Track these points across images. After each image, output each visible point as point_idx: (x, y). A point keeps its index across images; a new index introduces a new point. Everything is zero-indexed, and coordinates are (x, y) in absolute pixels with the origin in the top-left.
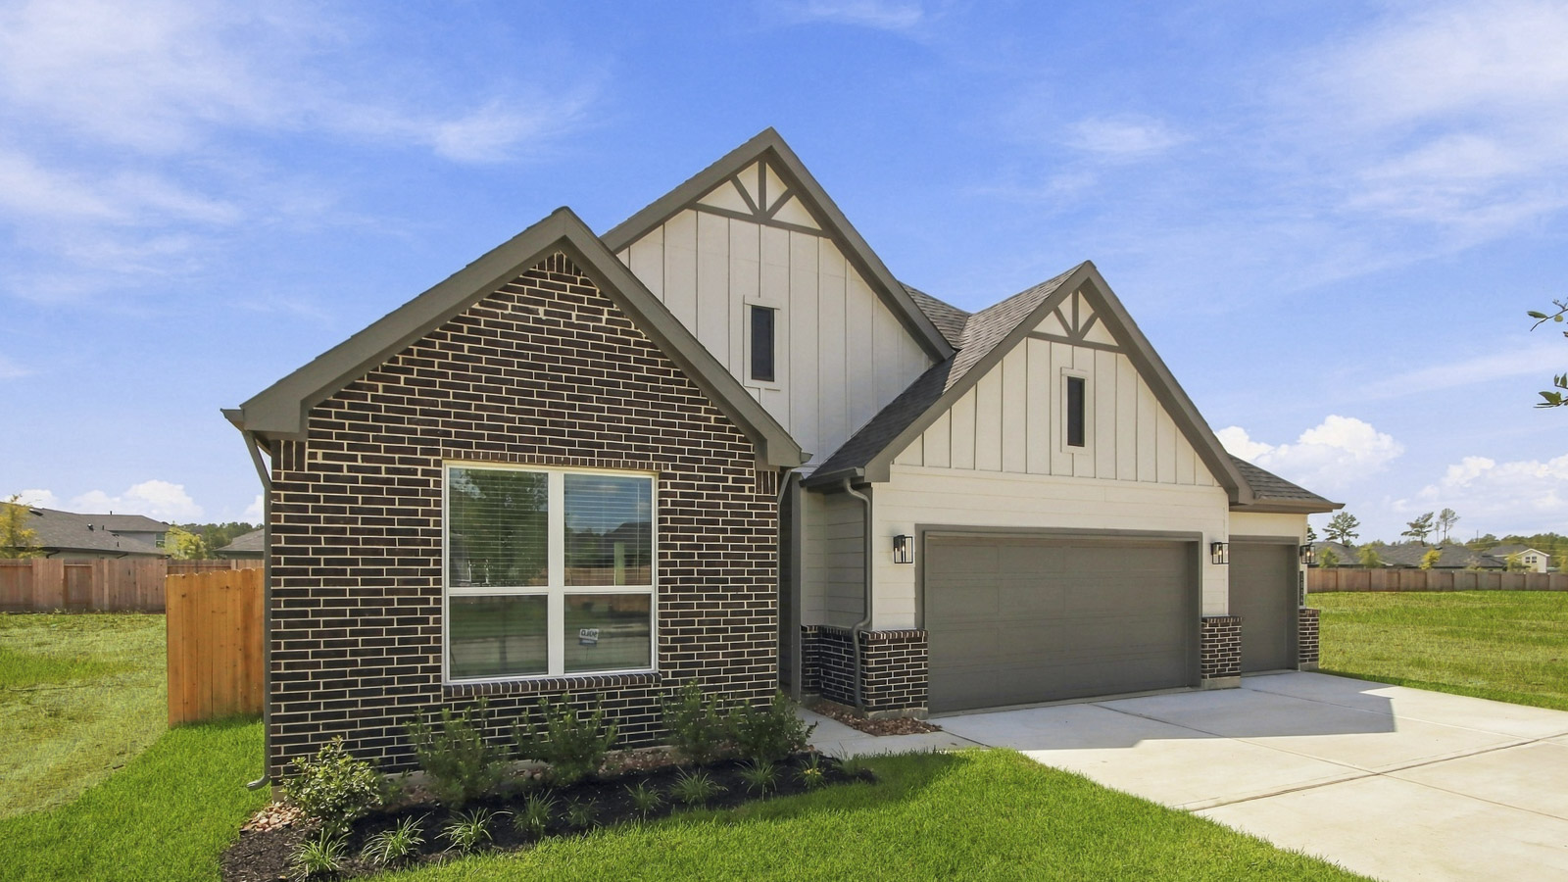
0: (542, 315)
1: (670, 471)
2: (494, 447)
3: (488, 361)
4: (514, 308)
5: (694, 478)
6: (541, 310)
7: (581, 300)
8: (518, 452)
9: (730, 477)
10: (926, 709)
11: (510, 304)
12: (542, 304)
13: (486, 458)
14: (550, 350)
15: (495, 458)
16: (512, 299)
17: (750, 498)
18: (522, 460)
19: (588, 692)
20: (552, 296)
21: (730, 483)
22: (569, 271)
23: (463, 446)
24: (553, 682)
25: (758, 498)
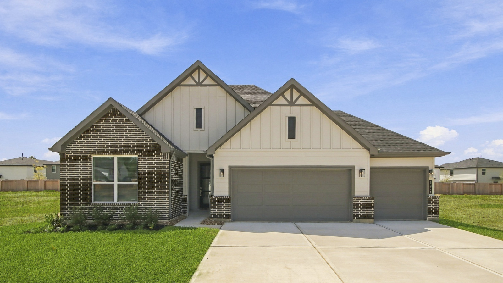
0: (111, 122)
1: (140, 155)
2: (100, 152)
3: (99, 133)
4: (105, 121)
5: (146, 156)
6: (110, 121)
7: (119, 117)
8: (106, 152)
9: (156, 155)
10: (230, 219)
11: (104, 120)
12: (111, 119)
13: (99, 154)
14: (112, 129)
15: (101, 154)
16: (104, 119)
17: (161, 160)
18: (106, 154)
19: (122, 206)
20: (113, 117)
21: (156, 157)
22: (116, 111)
23: (94, 152)
24: (115, 204)
25: (163, 160)
